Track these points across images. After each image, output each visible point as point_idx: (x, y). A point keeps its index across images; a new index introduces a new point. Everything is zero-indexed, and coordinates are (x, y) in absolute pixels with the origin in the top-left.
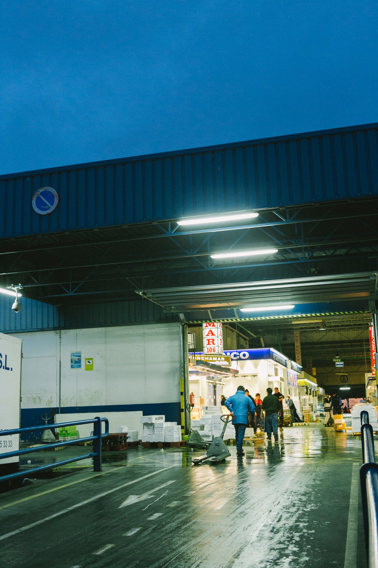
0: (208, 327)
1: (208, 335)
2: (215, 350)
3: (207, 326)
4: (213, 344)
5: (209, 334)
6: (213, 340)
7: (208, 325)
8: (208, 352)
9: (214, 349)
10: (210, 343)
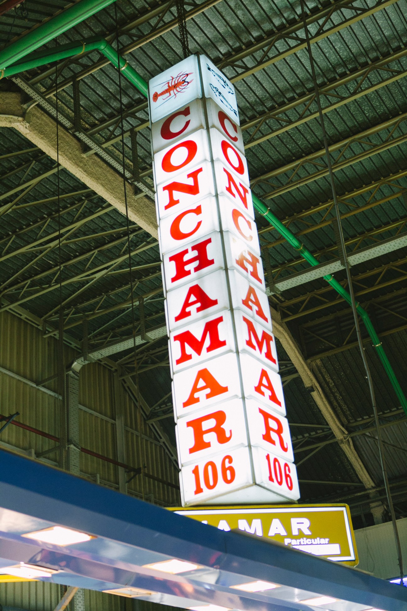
0: (189, 357)
1: (192, 400)
2: (232, 470)
3: (185, 357)
4: (223, 438)
5: (196, 395)
6: (220, 417)
7: (189, 350)
8: (199, 490)
9: (227, 465)
10: (207, 438)
